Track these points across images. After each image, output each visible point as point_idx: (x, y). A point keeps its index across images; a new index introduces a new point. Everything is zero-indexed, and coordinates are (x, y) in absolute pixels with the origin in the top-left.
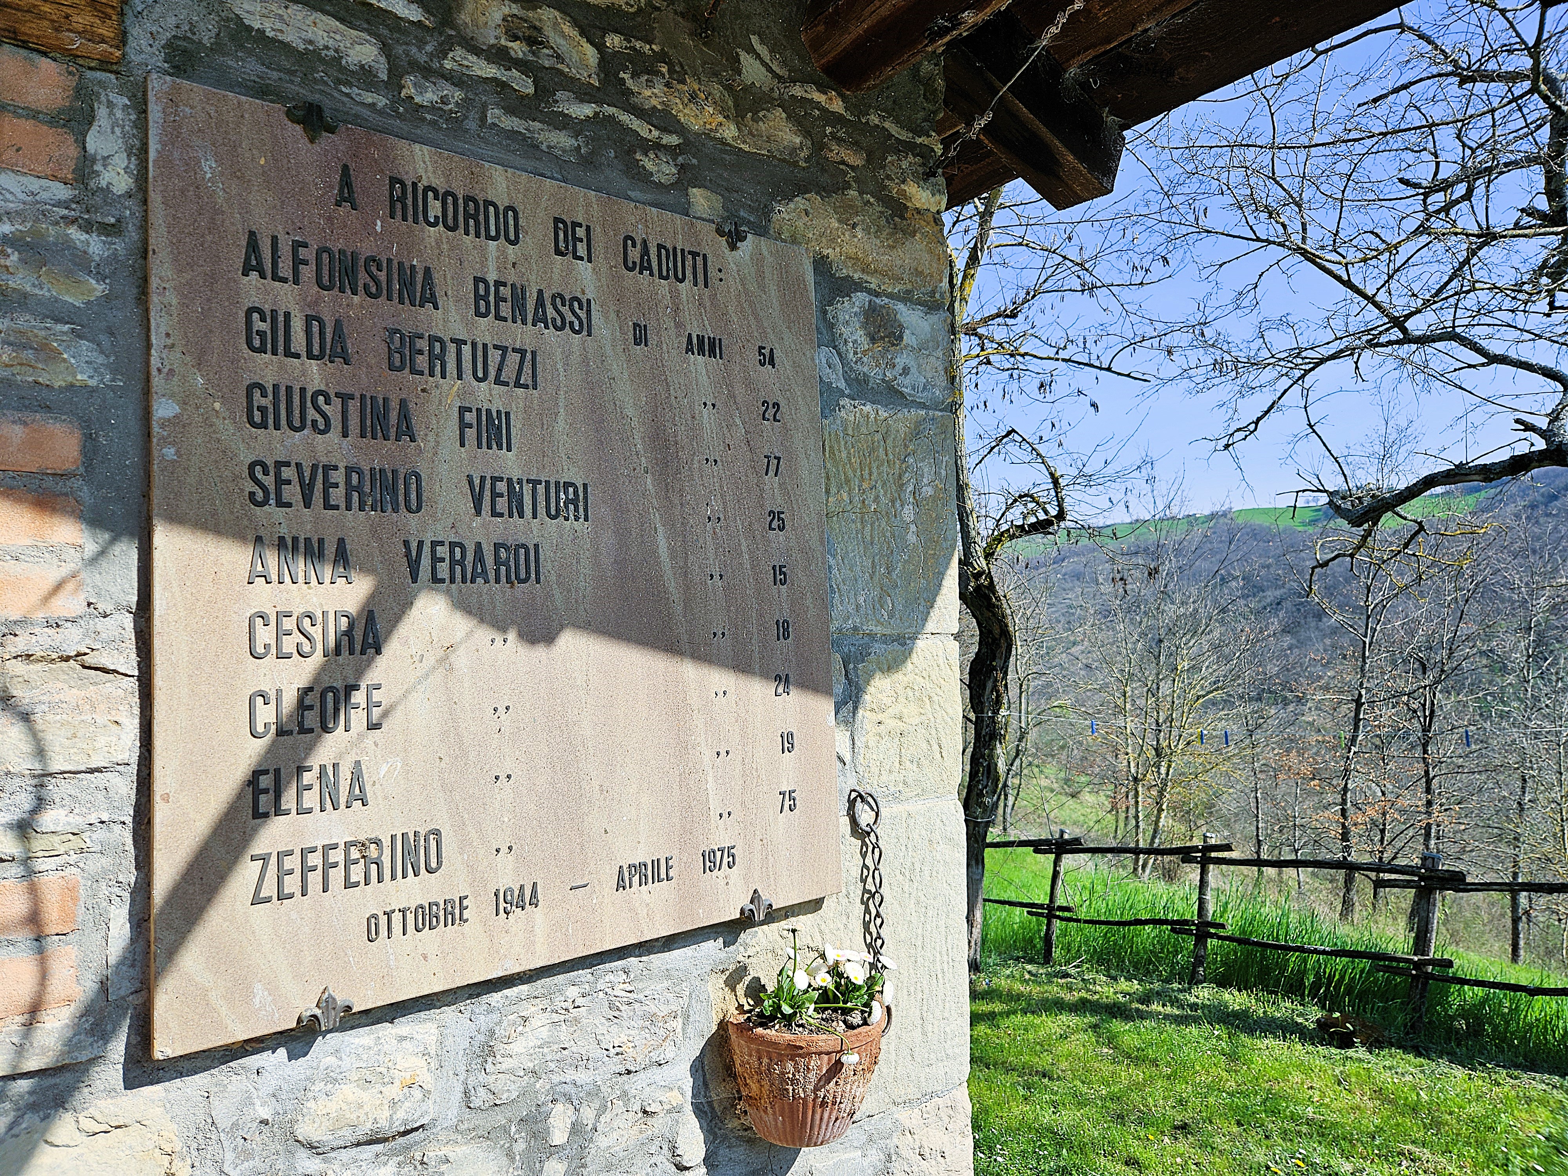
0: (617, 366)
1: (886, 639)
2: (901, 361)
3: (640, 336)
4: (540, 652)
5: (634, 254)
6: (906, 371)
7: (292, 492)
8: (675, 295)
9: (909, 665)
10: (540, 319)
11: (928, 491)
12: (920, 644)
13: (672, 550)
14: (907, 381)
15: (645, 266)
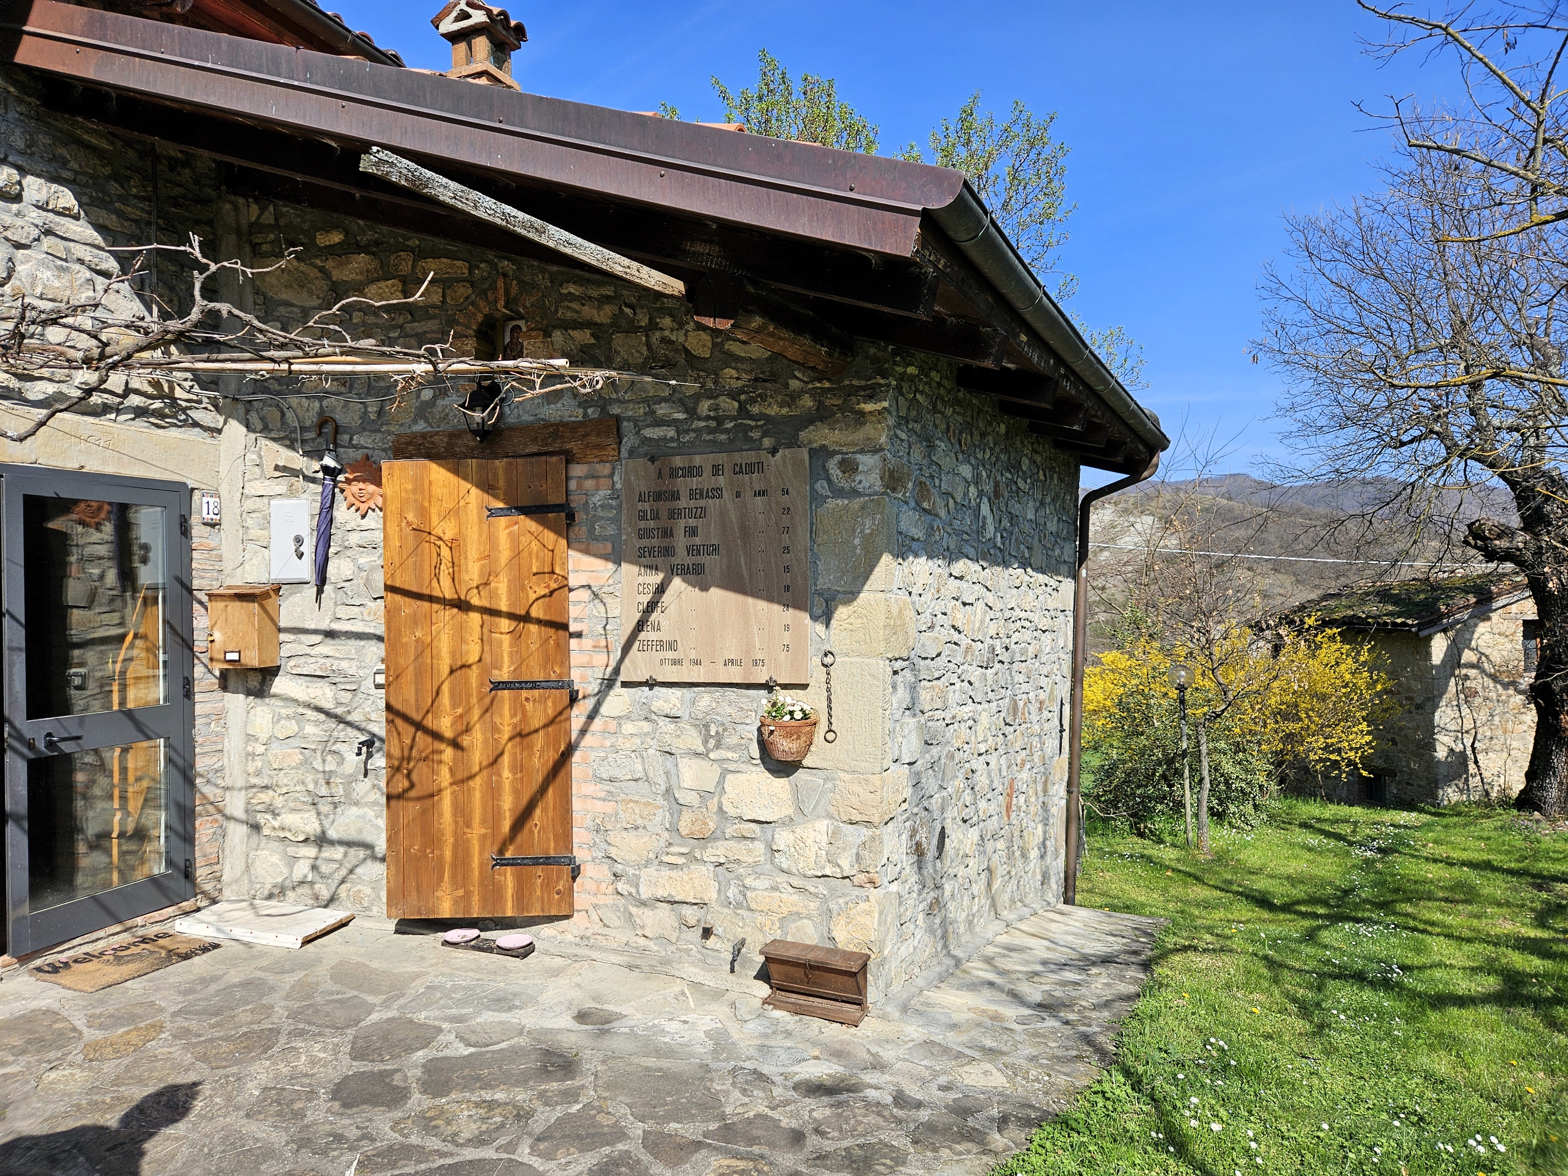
0: (730, 506)
1: (845, 593)
2: (858, 479)
3: (738, 495)
4: (704, 593)
5: (737, 469)
6: (860, 482)
7: (647, 554)
8: (751, 478)
9: (855, 603)
10: (707, 497)
11: (868, 531)
12: (862, 595)
13: (746, 563)
14: (861, 486)
15: (741, 472)
